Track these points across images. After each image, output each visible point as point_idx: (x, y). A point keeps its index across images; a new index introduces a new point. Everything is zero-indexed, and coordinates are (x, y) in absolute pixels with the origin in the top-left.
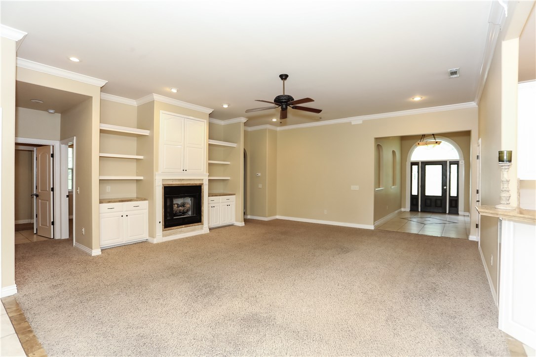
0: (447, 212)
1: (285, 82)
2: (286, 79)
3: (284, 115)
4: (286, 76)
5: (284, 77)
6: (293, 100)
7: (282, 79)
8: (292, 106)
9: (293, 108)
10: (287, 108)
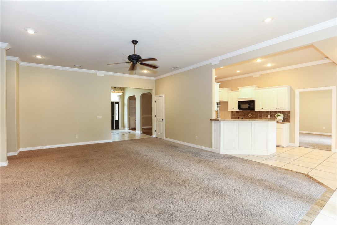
0: (114, 129)
1: (135, 46)
2: (136, 44)
3: (133, 68)
4: (137, 42)
5: (135, 42)
6: (141, 58)
7: (134, 43)
8: (140, 62)
9: (140, 64)
10: (136, 64)
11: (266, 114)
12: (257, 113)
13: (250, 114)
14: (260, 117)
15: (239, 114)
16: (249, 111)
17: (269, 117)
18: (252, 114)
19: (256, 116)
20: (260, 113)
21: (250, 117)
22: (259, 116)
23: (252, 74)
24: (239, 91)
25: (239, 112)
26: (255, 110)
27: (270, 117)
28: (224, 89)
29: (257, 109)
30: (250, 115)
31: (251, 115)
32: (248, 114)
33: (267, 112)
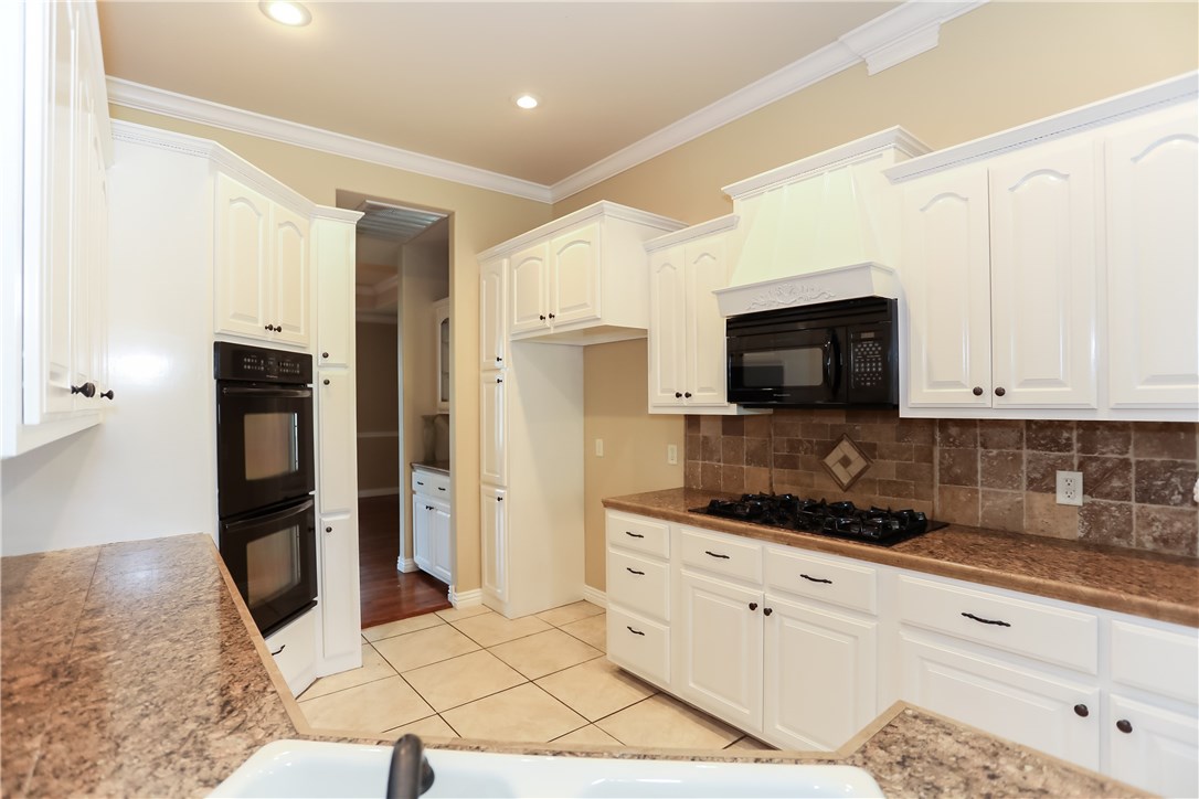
11: (1026, 453)
12: (917, 441)
13: (845, 448)
14: (956, 481)
15: (749, 442)
16: (839, 420)
17: (1061, 498)
18: (867, 451)
19: (902, 472)
20: (946, 439)
21: (846, 481)
22: (945, 470)
23: (858, 41)
24: (730, 226)
25: (747, 426)
26: (904, 413)
27: (1078, 499)
28: (601, 212)
29: (920, 396)
30: (845, 462)
31: (853, 455)
32: (828, 448)
33: (1046, 434)
